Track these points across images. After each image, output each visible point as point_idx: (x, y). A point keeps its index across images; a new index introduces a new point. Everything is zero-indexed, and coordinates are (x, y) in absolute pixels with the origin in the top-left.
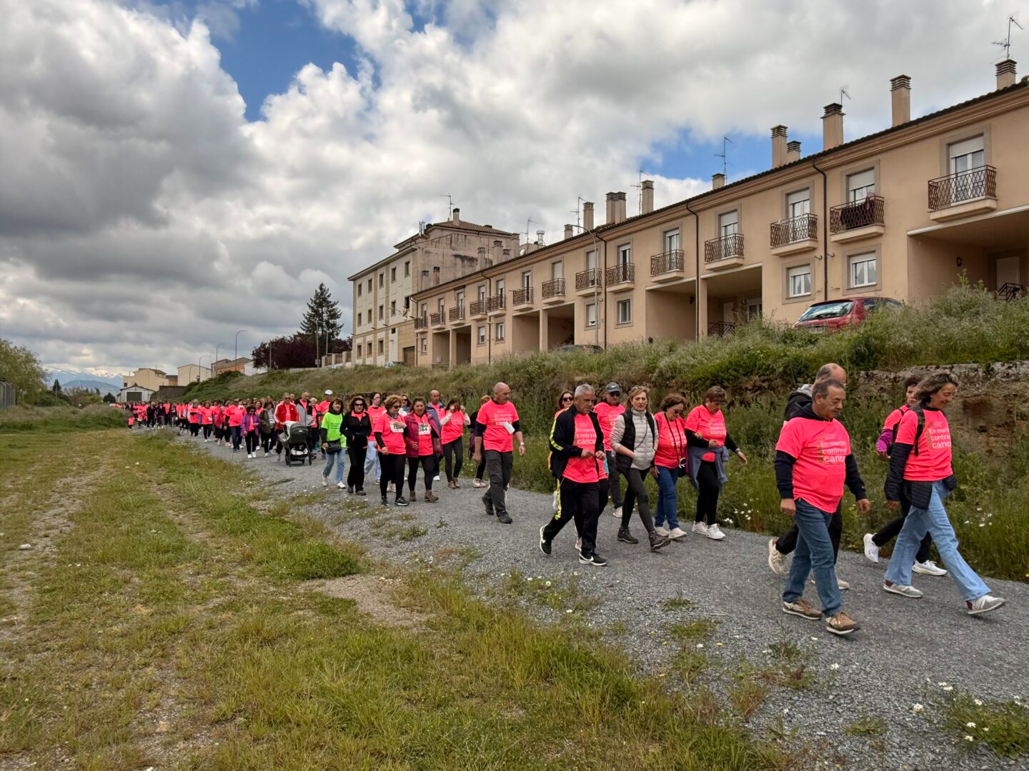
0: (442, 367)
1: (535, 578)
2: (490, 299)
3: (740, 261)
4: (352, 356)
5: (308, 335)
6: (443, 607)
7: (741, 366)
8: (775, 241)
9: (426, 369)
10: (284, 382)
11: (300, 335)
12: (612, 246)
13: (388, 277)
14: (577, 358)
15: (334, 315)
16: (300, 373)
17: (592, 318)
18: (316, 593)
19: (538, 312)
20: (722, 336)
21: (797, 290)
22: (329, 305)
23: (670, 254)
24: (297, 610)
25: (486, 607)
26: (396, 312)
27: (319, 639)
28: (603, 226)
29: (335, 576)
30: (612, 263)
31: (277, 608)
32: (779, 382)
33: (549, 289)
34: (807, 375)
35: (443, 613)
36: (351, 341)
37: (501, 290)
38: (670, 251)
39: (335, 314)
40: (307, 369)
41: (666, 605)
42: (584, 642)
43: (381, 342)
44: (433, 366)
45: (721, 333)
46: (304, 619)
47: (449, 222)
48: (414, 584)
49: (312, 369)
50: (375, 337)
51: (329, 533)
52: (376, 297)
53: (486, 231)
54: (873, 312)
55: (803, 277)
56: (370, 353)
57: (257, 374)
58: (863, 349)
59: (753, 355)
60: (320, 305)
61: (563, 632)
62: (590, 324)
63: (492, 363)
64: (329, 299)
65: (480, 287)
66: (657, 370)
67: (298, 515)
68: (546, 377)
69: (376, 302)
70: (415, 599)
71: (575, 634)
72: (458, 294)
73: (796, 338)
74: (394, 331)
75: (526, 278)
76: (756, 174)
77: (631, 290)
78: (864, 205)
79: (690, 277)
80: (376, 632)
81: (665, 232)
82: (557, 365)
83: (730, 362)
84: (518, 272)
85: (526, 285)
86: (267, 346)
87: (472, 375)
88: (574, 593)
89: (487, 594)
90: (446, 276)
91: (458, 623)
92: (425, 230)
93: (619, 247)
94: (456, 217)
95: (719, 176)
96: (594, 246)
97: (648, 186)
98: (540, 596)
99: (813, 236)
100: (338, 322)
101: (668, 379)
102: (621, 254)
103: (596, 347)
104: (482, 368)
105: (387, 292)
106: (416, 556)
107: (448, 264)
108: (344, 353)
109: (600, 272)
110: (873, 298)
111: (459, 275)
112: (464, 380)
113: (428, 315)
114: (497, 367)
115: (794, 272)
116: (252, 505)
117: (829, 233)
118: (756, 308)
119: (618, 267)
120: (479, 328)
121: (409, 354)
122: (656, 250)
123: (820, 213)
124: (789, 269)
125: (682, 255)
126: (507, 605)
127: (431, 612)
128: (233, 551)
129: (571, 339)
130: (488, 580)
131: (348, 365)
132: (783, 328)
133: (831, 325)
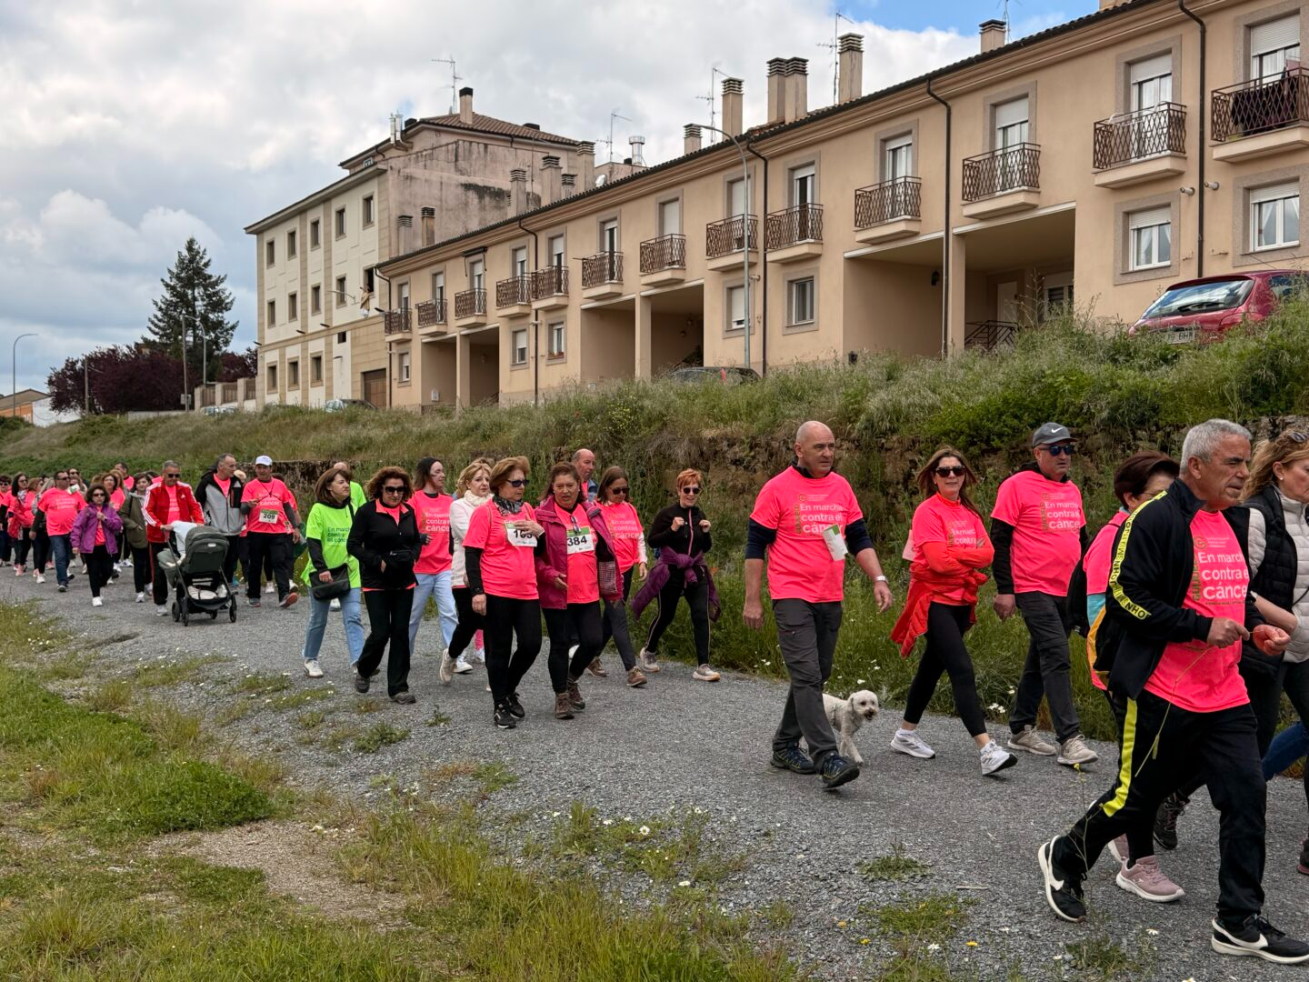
0: (441, 411)
1: (619, 822)
2: (536, 275)
3: (1031, 199)
4: (258, 387)
5: (166, 345)
6: (438, 879)
7: (1027, 408)
8: (1103, 159)
9: (408, 415)
10: (116, 440)
11: (148, 343)
12: (778, 170)
13: (328, 226)
14: (706, 392)
15: (218, 304)
16: (150, 422)
17: (739, 314)
18: (184, 859)
19: (633, 300)
20: (990, 349)
21: (1143, 256)
22: (209, 283)
23: (894, 186)
24: (143, 892)
25: (523, 879)
26: (348, 299)
27: (188, 947)
28: (761, 129)
29: (222, 824)
30: (778, 204)
31: (106, 888)
32: (1100, 439)
33: (653, 256)
34: (1156, 425)
35: (438, 892)
36: (254, 356)
37: (559, 255)
38: (894, 179)
39: (221, 302)
40: (163, 414)
41: (870, 870)
42: (712, 942)
43: (317, 360)
44: (423, 407)
45: (990, 342)
46: (157, 911)
47: (451, 116)
48: (380, 838)
49: (174, 413)
50: (305, 349)
51: (210, 740)
52: (304, 269)
53: (527, 136)
54: (1287, 301)
55: (1155, 230)
56: (295, 381)
57: (59, 424)
58: (1265, 373)
59: (1051, 385)
60: (189, 283)
61: (672, 924)
62: (735, 326)
63: (541, 401)
64: (208, 271)
65: (515, 251)
66: (863, 417)
67: (148, 706)
68: (645, 431)
69: (304, 277)
70: (382, 866)
71: (694, 927)
72: (473, 264)
73: (1136, 351)
74: (342, 338)
75: (608, 234)
76: (1067, 22)
77: (816, 257)
78: (1276, 88)
79: (931, 230)
80: (303, 931)
81: (885, 141)
82: (667, 408)
83: (1006, 401)
84: (593, 221)
85: (607, 249)
86: (79, 365)
87: (499, 427)
88: (692, 849)
89: (526, 853)
90: (446, 228)
91: (466, 911)
92: (403, 132)
93: (793, 170)
94: (466, 106)
95: (993, 26)
96: (743, 170)
97: (851, 45)
98: (628, 854)
99: (1177, 148)
100: (228, 317)
101: (884, 434)
102: (797, 185)
103: (745, 372)
104: (520, 412)
105: (328, 259)
106: (386, 782)
107: (452, 202)
108: (241, 382)
109: (754, 223)
110: (1287, 273)
111: (474, 226)
112: (485, 437)
113: (412, 306)
114: (550, 409)
115: (1139, 221)
116: (51, 687)
117: (1208, 141)
118: (1061, 292)
119: (789, 214)
120: (515, 333)
121: (374, 384)
122: (865, 177)
123: (1191, 103)
124: (1128, 214)
125: (917, 187)
126: (564, 874)
127: (414, 890)
128: (13, 778)
129: (697, 356)
130: (528, 825)
131: (250, 406)
132: (1111, 333)
133: (1207, 326)
